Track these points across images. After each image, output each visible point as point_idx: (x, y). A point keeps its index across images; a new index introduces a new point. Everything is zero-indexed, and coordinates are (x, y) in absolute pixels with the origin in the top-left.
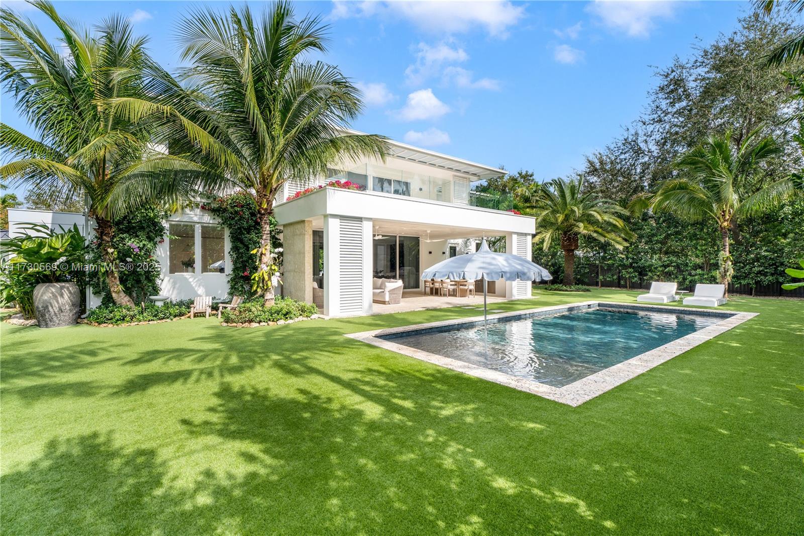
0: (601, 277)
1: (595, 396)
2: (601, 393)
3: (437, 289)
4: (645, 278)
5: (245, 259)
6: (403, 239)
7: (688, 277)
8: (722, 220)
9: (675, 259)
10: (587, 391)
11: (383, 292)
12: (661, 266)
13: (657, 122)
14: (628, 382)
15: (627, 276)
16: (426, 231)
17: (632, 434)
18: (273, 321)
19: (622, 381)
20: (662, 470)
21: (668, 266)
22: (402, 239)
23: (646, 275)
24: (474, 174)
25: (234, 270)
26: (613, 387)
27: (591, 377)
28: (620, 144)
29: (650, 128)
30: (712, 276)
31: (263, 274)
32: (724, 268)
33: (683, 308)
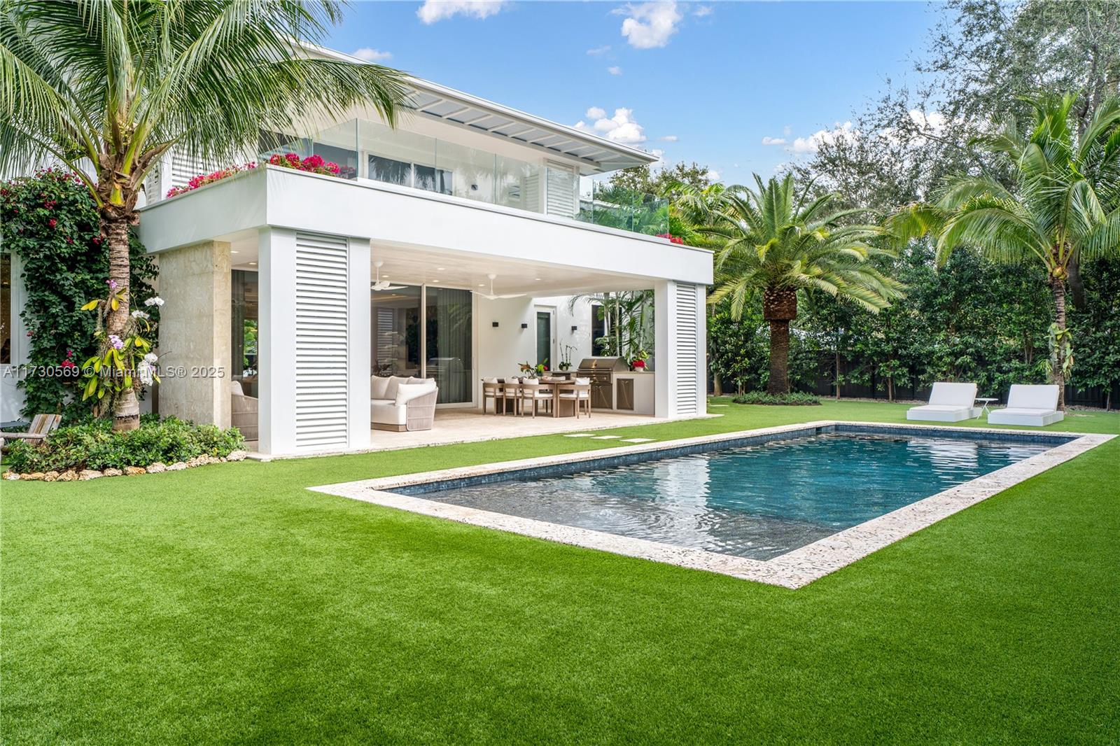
0: (840, 378)
1: (831, 570)
2: (842, 564)
3: (510, 403)
4: (921, 377)
5: (63, 329)
6: (437, 294)
7: (997, 374)
8: (1054, 264)
9: (971, 340)
10: (818, 564)
11: (394, 404)
12: (949, 355)
13: (941, 67)
14: (892, 546)
15: (889, 375)
16: (487, 275)
17: (899, 624)
18: (137, 465)
19: (881, 545)
20: (951, 675)
21: (962, 353)
22: (434, 294)
23: (924, 372)
24: (589, 160)
25: (34, 357)
26: (865, 555)
27: (825, 541)
28: (874, 110)
29: (929, 78)
30: (1038, 373)
31: (112, 357)
32: (1059, 354)
33: (987, 430)
